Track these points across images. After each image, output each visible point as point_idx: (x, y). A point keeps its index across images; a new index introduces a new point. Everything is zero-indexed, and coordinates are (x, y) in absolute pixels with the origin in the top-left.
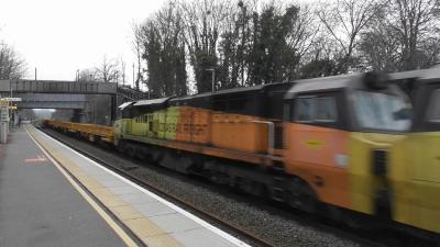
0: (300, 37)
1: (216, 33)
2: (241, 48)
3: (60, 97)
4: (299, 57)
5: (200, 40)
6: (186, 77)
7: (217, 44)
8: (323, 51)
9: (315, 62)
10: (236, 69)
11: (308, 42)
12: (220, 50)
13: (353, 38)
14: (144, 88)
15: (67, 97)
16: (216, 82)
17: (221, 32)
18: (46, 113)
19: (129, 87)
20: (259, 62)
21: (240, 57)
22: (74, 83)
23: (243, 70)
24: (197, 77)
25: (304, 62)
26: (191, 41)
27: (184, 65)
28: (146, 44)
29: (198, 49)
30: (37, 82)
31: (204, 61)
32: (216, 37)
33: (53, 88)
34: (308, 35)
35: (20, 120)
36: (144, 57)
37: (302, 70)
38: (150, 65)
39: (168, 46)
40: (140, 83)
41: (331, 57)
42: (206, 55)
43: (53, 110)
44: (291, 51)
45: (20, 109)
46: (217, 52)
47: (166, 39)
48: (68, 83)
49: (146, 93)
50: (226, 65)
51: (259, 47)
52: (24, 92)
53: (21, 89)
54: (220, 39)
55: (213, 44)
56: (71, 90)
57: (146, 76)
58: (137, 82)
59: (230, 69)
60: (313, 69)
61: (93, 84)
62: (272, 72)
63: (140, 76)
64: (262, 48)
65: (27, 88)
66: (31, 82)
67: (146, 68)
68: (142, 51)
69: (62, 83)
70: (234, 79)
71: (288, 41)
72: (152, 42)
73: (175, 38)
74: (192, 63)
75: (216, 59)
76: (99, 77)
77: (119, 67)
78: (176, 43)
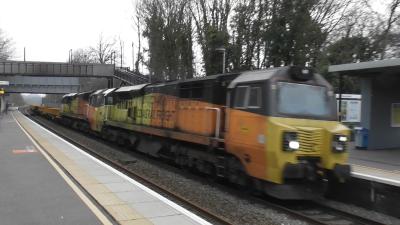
0: (328, 10)
1: (228, 7)
2: (258, 23)
3: (51, 81)
4: (326, 33)
5: (209, 15)
6: (192, 58)
7: (229, 19)
8: (356, 27)
9: (346, 40)
10: (250, 49)
11: (337, 16)
12: (232, 26)
13: (393, 10)
14: (144, 70)
15: (58, 81)
16: (227, 63)
17: (234, 5)
18: (35, 98)
19: (128, 69)
20: (279, 40)
21: (256, 34)
22: (67, 65)
23: (259, 50)
24: (205, 58)
25: (333, 39)
26: (199, 16)
27: (191, 43)
28: (147, 20)
29: (206, 25)
30: (26, 64)
31: (214, 40)
32: (228, 11)
33: (43, 70)
34: (338, 7)
35: (7, 106)
36: (145, 34)
37: (330, 49)
38: (152, 44)
39: (172, 22)
40: (140, 65)
41: (365, 33)
42: (215, 32)
43: (43, 95)
44: (316, 26)
45: (7, 93)
46: (229, 28)
47: (171, 14)
48: (60, 64)
49: (147, 76)
50: (239, 42)
51: (279, 22)
52: (12, 75)
53: (8, 71)
54: (232, 13)
55: (225, 19)
56: (64, 72)
57: (146, 57)
58: (137, 64)
59: (244, 48)
60: (342, 48)
61: (88, 65)
62: (294, 51)
63: (140, 56)
64: (282, 23)
65: (15, 71)
66: (19, 63)
67: (148, 48)
68: (143, 27)
69: (53, 64)
70: (249, 60)
71: (314, 14)
72: (154, 17)
73: (181, 13)
74: (200, 41)
75: (228, 37)
76: (94, 57)
77: (116, 47)
78: (181, 18)
